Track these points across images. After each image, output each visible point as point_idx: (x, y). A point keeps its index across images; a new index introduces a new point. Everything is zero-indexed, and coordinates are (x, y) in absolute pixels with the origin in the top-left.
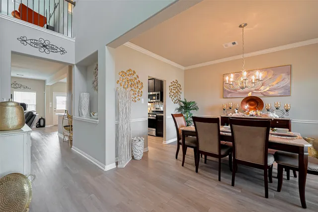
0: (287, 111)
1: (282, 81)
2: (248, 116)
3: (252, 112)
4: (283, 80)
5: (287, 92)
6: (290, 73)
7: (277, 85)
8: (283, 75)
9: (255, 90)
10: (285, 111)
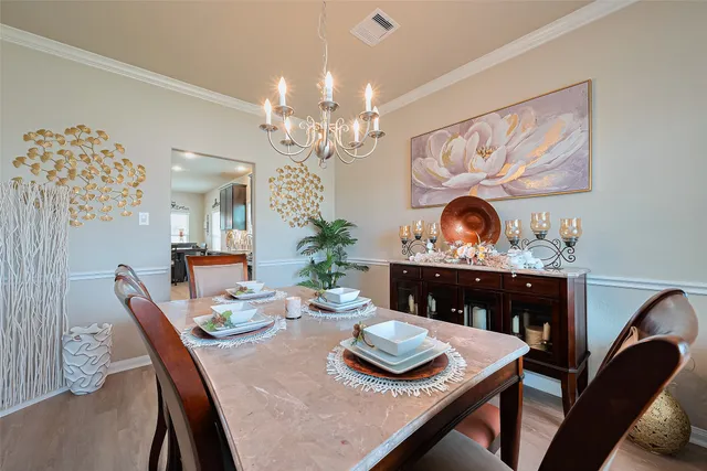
0: (568, 244)
1: (562, 139)
2: (453, 264)
3: (466, 250)
4: (567, 134)
5: (579, 180)
6: (588, 110)
7: (546, 158)
8: (567, 119)
9: (488, 178)
10: (564, 245)
